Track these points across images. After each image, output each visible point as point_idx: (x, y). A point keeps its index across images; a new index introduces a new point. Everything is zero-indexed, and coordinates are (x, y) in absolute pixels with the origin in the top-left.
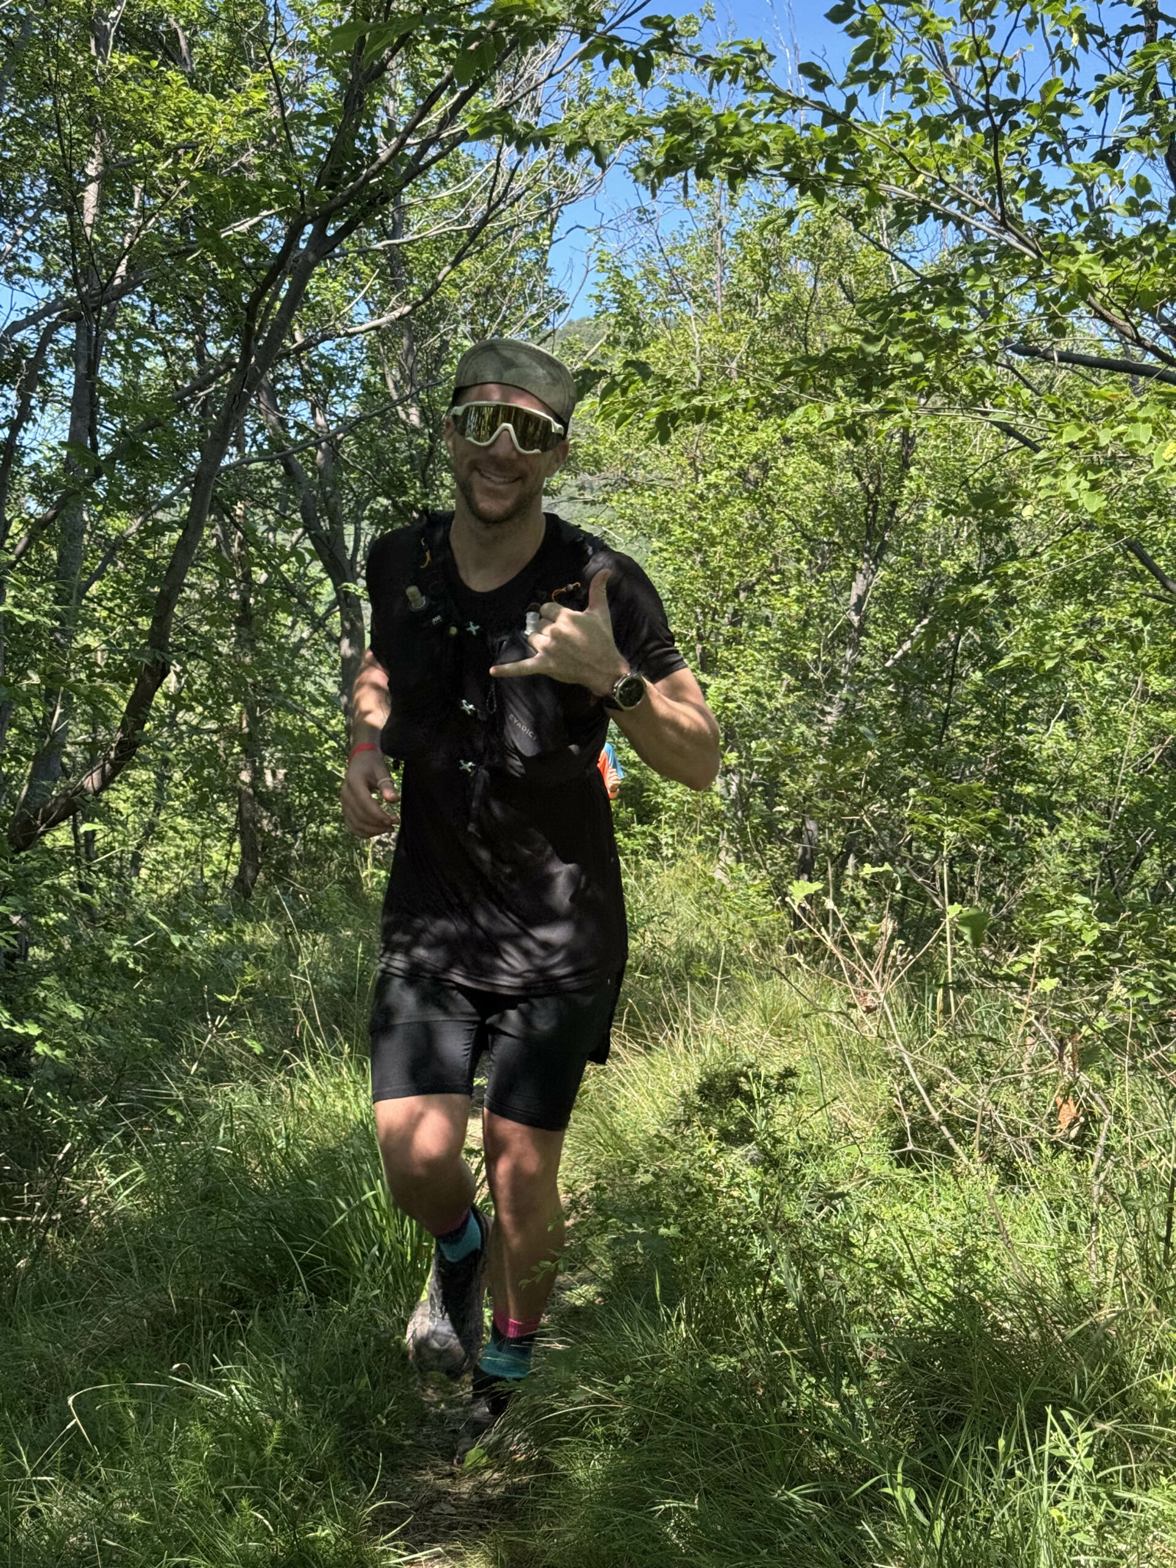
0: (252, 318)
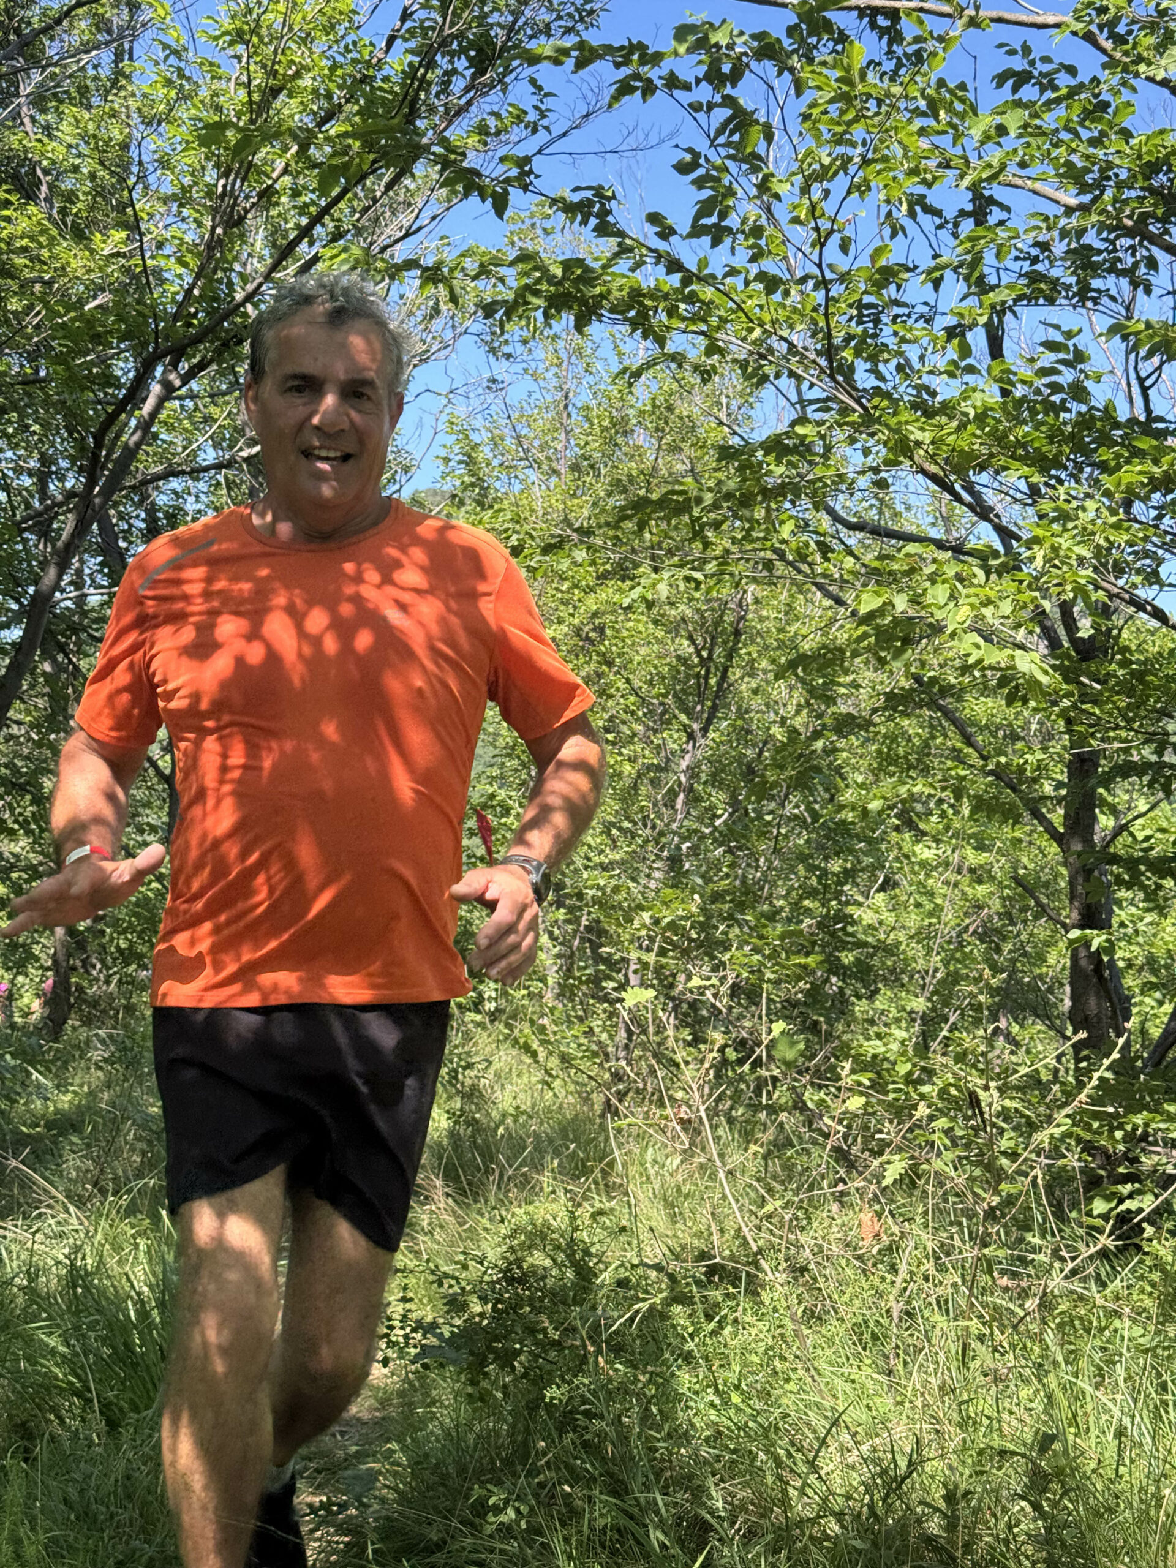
0: (99, 446)
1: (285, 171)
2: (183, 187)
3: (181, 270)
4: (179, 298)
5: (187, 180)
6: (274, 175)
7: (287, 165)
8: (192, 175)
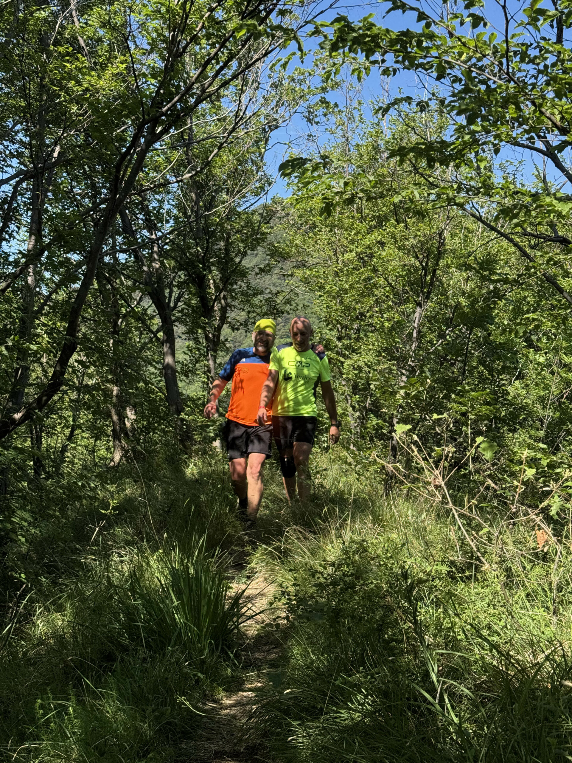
0: (118, 171)
1: (203, 27)
2: (152, 39)
3: (153, 81)
4: (154, 95)
5: (154, 35)
6: (198, 29)
7: (204, 24)
8: (157, 31)
